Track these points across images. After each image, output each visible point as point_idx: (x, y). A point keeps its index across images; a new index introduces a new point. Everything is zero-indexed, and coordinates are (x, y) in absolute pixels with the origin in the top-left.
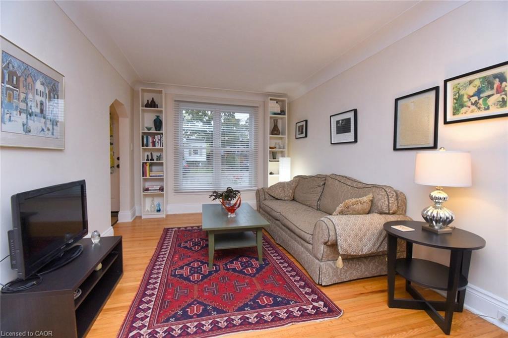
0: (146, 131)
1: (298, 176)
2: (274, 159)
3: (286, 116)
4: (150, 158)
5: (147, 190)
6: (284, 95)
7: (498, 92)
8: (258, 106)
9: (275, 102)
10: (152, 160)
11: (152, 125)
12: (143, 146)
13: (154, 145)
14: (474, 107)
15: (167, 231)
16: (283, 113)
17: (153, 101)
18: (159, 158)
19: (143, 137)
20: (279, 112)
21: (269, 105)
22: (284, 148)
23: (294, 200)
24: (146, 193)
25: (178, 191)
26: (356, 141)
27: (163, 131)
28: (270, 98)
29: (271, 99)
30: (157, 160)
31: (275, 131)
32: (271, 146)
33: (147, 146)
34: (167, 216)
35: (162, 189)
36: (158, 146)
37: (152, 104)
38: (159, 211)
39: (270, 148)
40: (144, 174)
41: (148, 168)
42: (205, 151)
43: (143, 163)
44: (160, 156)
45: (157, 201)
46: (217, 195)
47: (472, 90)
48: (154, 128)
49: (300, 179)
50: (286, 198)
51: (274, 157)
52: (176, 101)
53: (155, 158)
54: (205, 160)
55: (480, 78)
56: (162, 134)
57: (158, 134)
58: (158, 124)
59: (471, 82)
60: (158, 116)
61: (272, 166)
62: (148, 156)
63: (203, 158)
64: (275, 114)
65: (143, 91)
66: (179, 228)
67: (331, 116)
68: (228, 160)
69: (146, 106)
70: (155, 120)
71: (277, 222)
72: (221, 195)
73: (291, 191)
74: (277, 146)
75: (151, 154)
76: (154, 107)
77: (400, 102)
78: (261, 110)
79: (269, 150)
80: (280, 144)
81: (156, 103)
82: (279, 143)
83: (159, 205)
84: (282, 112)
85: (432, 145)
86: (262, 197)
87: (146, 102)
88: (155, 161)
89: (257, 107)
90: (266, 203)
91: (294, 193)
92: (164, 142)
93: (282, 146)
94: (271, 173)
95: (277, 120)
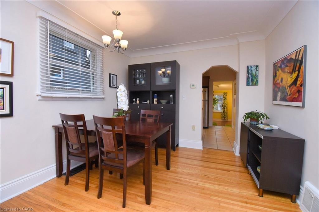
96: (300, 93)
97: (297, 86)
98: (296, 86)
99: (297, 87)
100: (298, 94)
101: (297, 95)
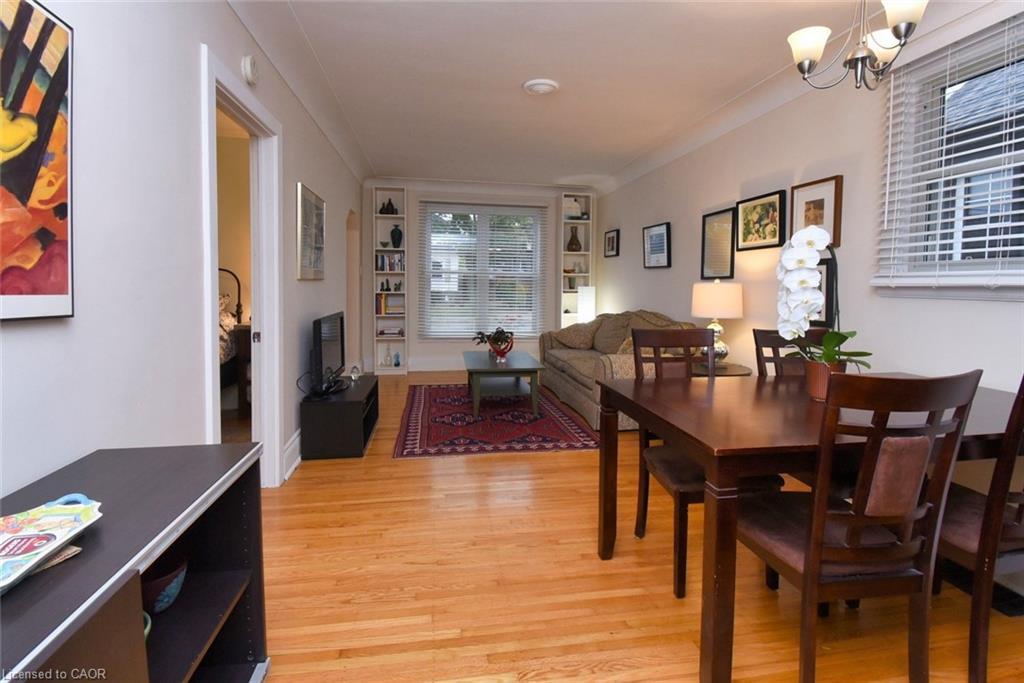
0: (381, 248)
1: (603, 315)
2: (571, 288)
3: (591, 221)
4: (385, 287)
5: (382, 333)
6: (588, 188)
7: (772, 222)
8: (546, 205)
9: (573, 199)
10: (388, 289)
11: (388, 239)
12: (376, 269)
13: (392, 267)
14: (756, 235)
15: (413, 389)
16: (585, 217)
17: (390, 203)
18: (398, 287)
19: (377, 256)
20: (579, 215)
21: (564, 205)
22: (587, 272)
23: (593, 348)
24: (381, 338)
25: (423, 337)
26: (669, 265)
27: (404, 247)
28: (564, 193)
29: (566, 196)
30: (395, 290)
31: (573, 245)
32: (567, 269)
33: (383, 269)
34: (408, 372)
35: (401, 333)
36: (397, 270)
37: (388, 209)
38: (397, 365)
39: (565, 271)
40: (378, 311)
41: (383, 301)
42: (456, 276)
43: (377, 294)
44: (400, 284)
45: (395, 348)
46: (482, 338)
47: (755, 217)
48: (391, 243)
49: (603, 319)
50: (582, 346)
51: (572, 286)
52: (421, 202)
53: (392, 287)
54: (456, 290)
55: (762, 205)
56: (403, 251)
57: (397, 252)
58: (397, 237)
59: (755, 207)
60: (397, 226)
61: (567, 299)
62: (382, 284)
63: (454, 287)
64: (572, 218)
65: (376, 189)
66: (430, 386)
67: (644, 229)
68: (501, 289)
69: (381, 212)
70: (392, 232)
71: (562, 374)
72: (488, 337)
73: (590, 336)
74: (577, 269)
75: (387, 281)
76: (392, 213)
77: (707, 219)
78: (551, 212)
79: (563, 274)
80: (582, 265)
81: (395, 207)
82: (579, 263)
83: (397, 357)
84: (585, 214)
85: (728, 274)
86: (548, 344)
87: (380, 206)
88: (393, 292)
89: (546, 207)
90: (553, 352)
91: (594, 338)
92: (405, 264)
93: (584, 268)
94: (566, 312)
95: (576, 228)
96: (57, 249)
97: (33, 202)
98: (24, 203)
99: (33, 211)
100: (44, 248)
101: (36, 254)
